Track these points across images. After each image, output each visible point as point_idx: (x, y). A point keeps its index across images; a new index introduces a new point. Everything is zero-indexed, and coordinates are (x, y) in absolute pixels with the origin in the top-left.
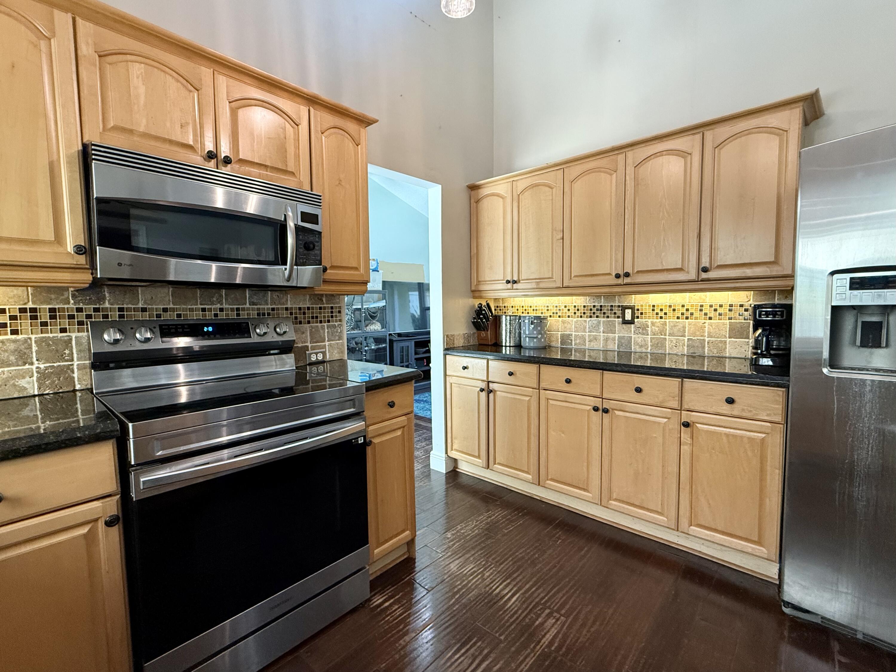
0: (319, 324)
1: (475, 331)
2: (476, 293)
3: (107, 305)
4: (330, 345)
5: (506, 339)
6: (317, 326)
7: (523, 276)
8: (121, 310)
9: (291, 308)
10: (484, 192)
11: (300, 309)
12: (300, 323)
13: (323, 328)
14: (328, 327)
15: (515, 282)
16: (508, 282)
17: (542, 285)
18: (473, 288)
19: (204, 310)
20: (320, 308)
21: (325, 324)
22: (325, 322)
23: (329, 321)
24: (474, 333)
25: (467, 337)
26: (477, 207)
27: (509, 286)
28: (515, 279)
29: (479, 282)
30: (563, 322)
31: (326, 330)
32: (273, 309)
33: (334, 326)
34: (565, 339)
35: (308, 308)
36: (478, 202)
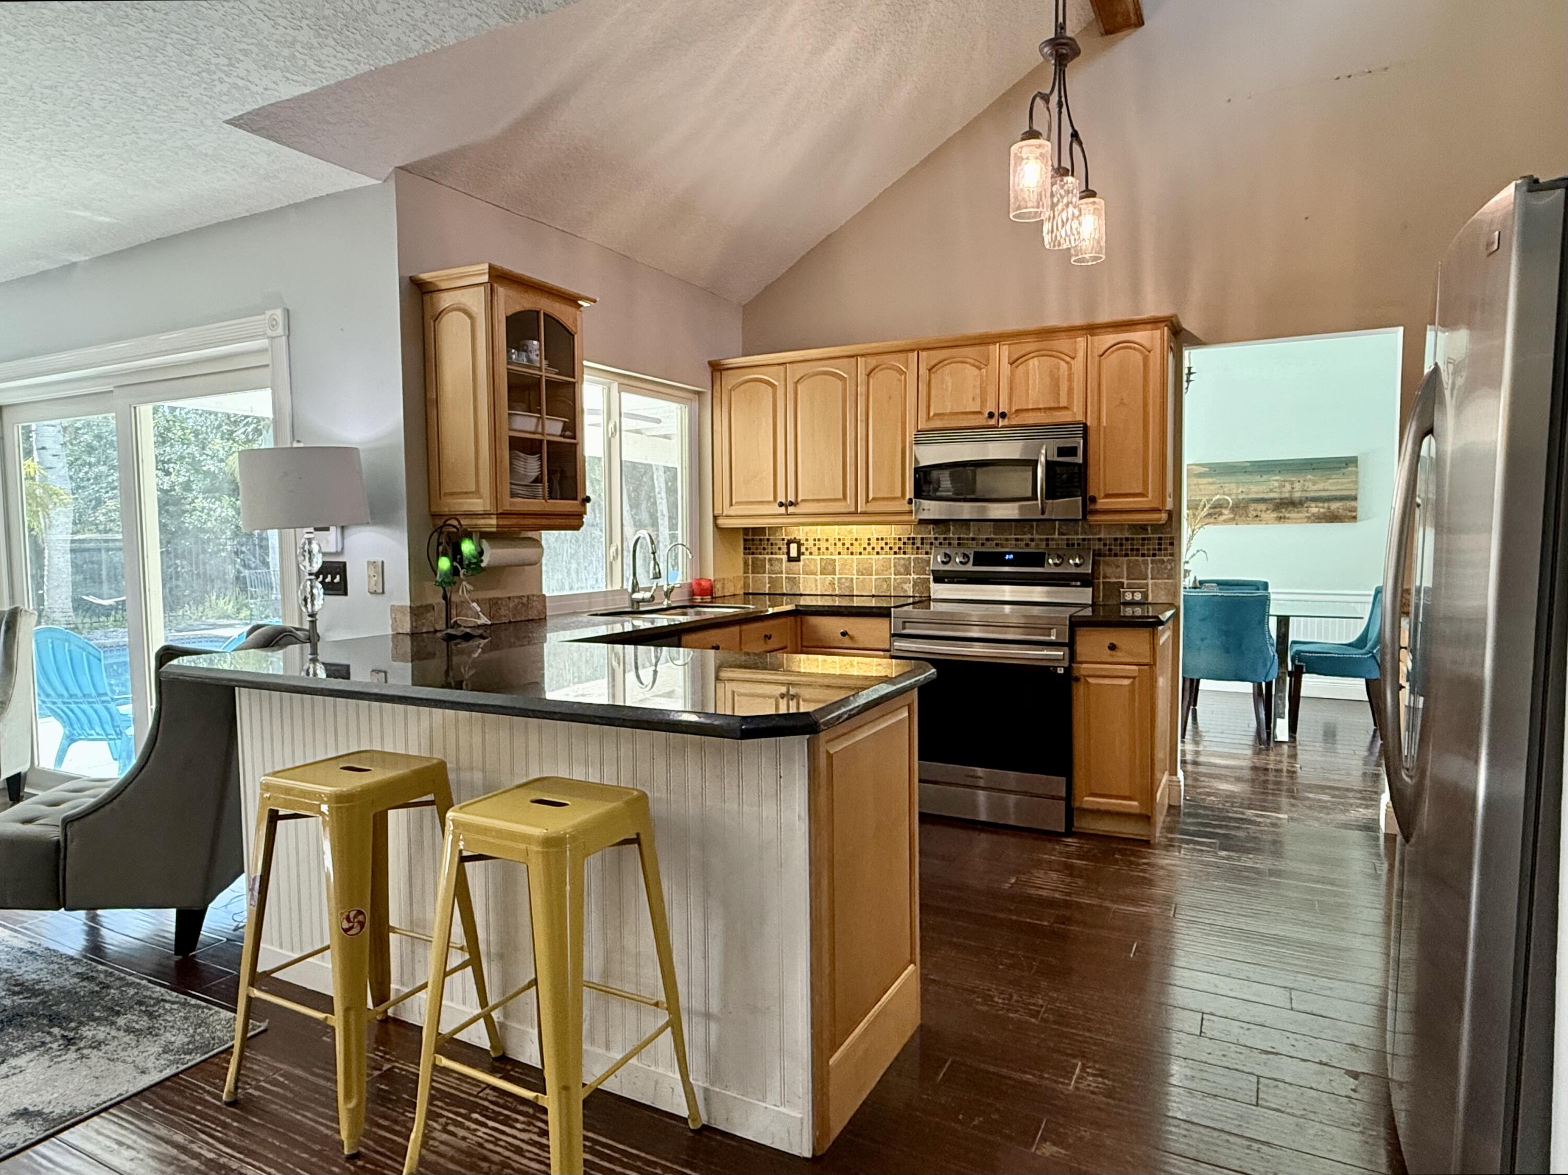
0: (1140, 559)
3: (951, 535)
4: (1155, 585)
6: (1137, 561)
8: (959, 539)
9: (1105, 539)
11: (1116, 539)
12: (1116, 555)
13: (1145, 563)
14: (1152, 562)
19: (1017, 540)
20: (1143, 539)
21: (1149, 559)
22: (1148, 556)
23: (1154, 555)
31: (1150, 566)
32: (1084, 540)
33: (1163, 562)
35: (1127, 539)
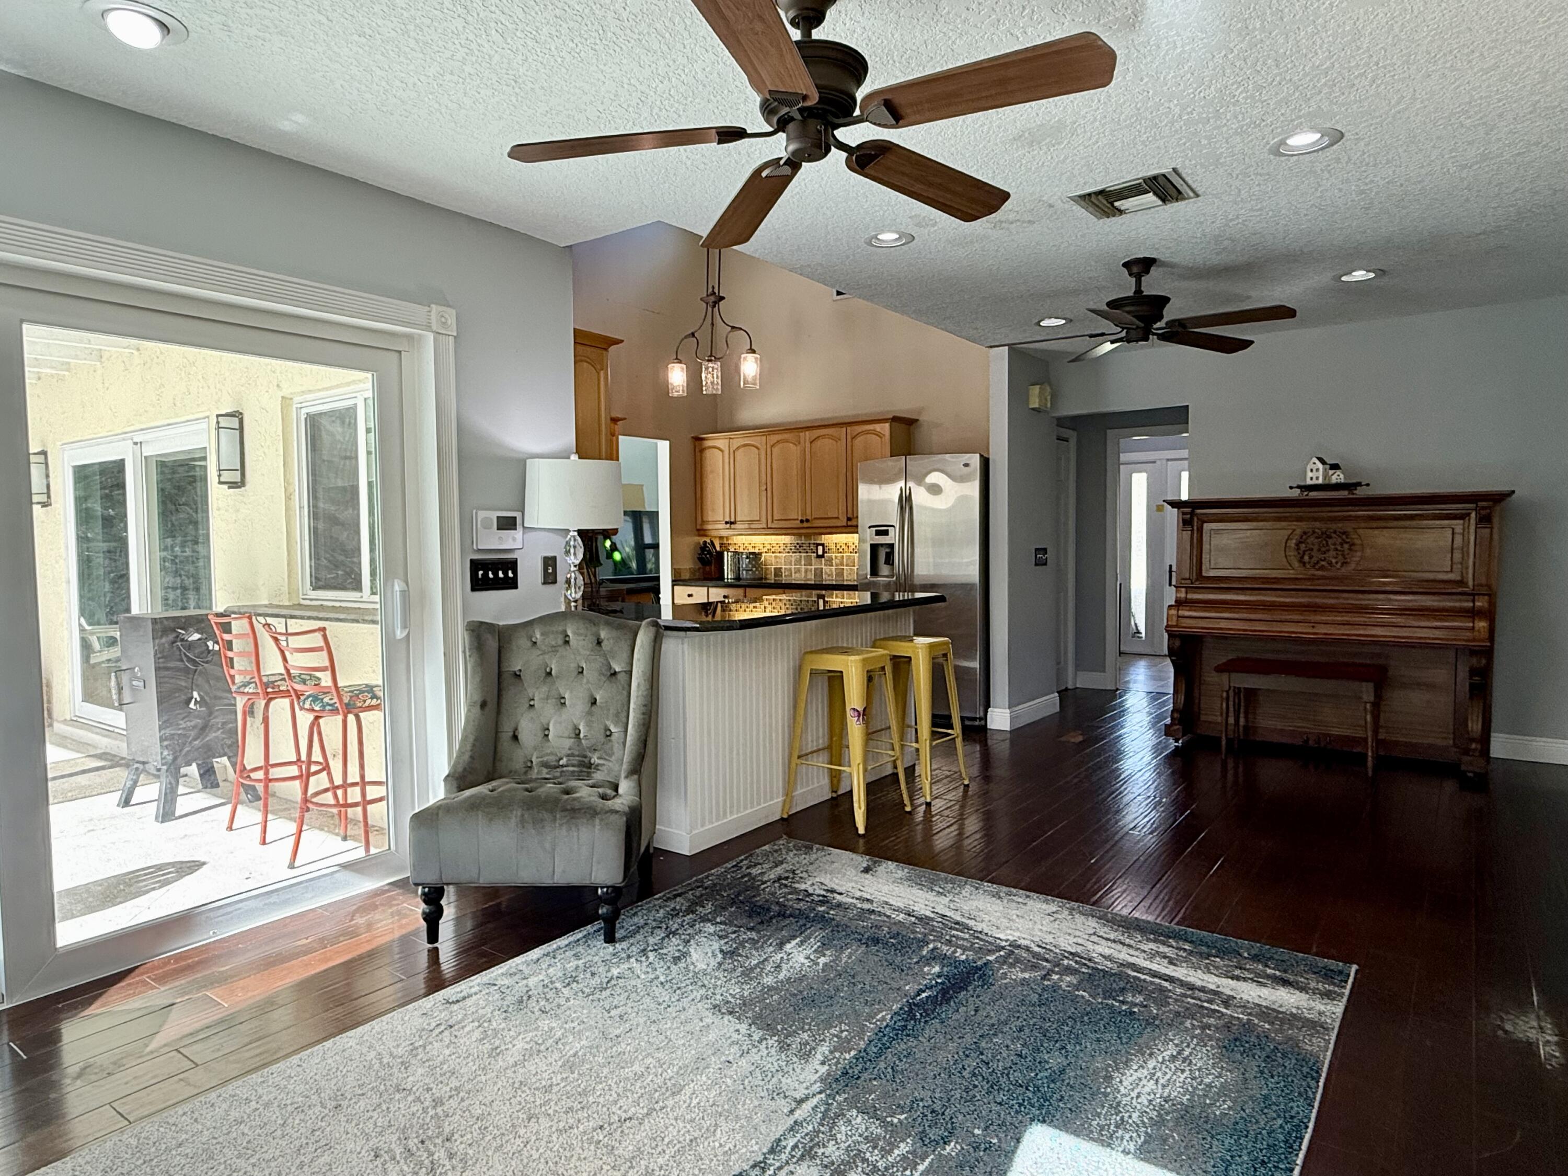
1: (700, 565)
2: (701, 532)
5: (728, 574)
7: (738, 519)
10: (708, 443)
15: (732, 523)
16: (727, 523)
17: (753, 526)
18: (698, 527)
24: (699, 569)
25: (693, 572)
26: (701, 457)
27: (728, 526)
28: (733, 520)
29: (703, 522)
30: (776, 557)
34: (778, 571)
36: (702, 450)
